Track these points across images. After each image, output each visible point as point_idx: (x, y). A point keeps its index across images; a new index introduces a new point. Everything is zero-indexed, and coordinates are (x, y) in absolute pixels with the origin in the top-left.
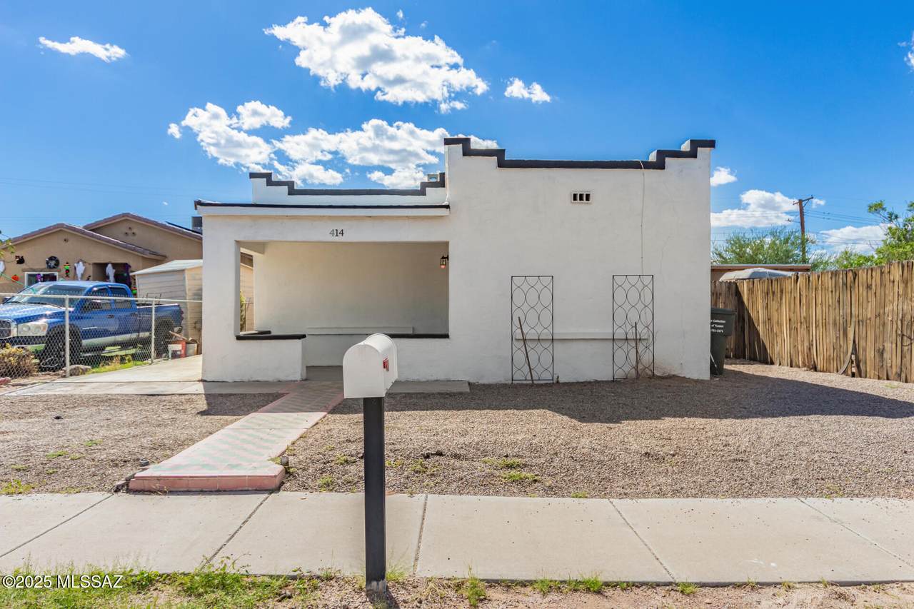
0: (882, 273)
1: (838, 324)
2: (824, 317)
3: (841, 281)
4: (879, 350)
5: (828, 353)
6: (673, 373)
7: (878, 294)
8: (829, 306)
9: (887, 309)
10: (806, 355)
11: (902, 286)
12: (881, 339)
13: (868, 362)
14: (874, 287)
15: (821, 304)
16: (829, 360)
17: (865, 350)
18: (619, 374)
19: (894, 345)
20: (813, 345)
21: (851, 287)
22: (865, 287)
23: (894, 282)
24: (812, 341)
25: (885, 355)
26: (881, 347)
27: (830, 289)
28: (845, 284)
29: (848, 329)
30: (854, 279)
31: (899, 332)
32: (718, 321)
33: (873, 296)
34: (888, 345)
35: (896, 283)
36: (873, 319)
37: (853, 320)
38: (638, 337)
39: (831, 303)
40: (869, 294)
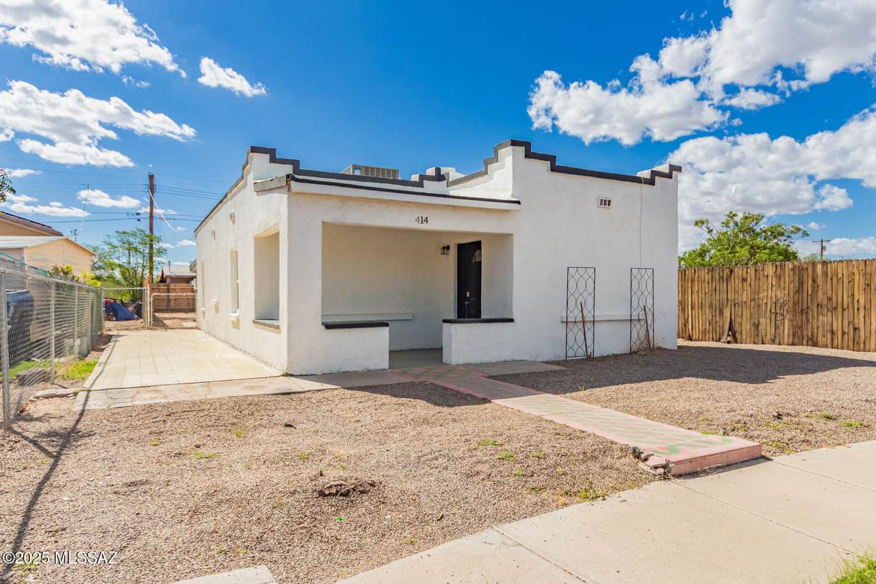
0: (756, 270)
1: (714, 307)
2: (700, 301)
3: (717, 275)
4: (754, 324)
5: (704, 328)
7: (753, 285)
8: (706, 293)
9: (761, 296)
10: (681, 328)
11: (774, 279)
12: (756, 316)
13: (744, 333)
14: (749, 280)
15: (698, 291)
16: (704, 332)
17: (741, 324)
18: (635, 348)
19: (768, 320)
20: (688, 322)
21: (727, 280)
22: (740, 280)
23: (767, 276)
24: (688, 318)
25: (760, 327)
26: (757, 322)
27: (706, 281)
28: (721, 278)
29: (724, 309)
30: (731, 274)
31: (773, 311)
33: (748, 286)
34: (763, 321)
35: (770, 278)
36: (748, 302)
37: (729, 303)
39: (707, 291)
40: (745, 285)
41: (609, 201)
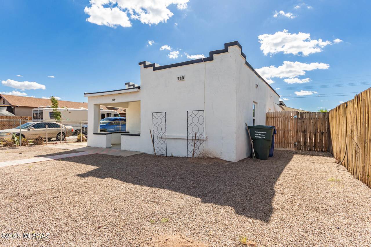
1: (344, 136)
6: (217, 157)
20: (340, 148)
24: (340, 145)
25: (353, 158)
32: (262, 133)
38: (197, 138)
41: (183, 77)
